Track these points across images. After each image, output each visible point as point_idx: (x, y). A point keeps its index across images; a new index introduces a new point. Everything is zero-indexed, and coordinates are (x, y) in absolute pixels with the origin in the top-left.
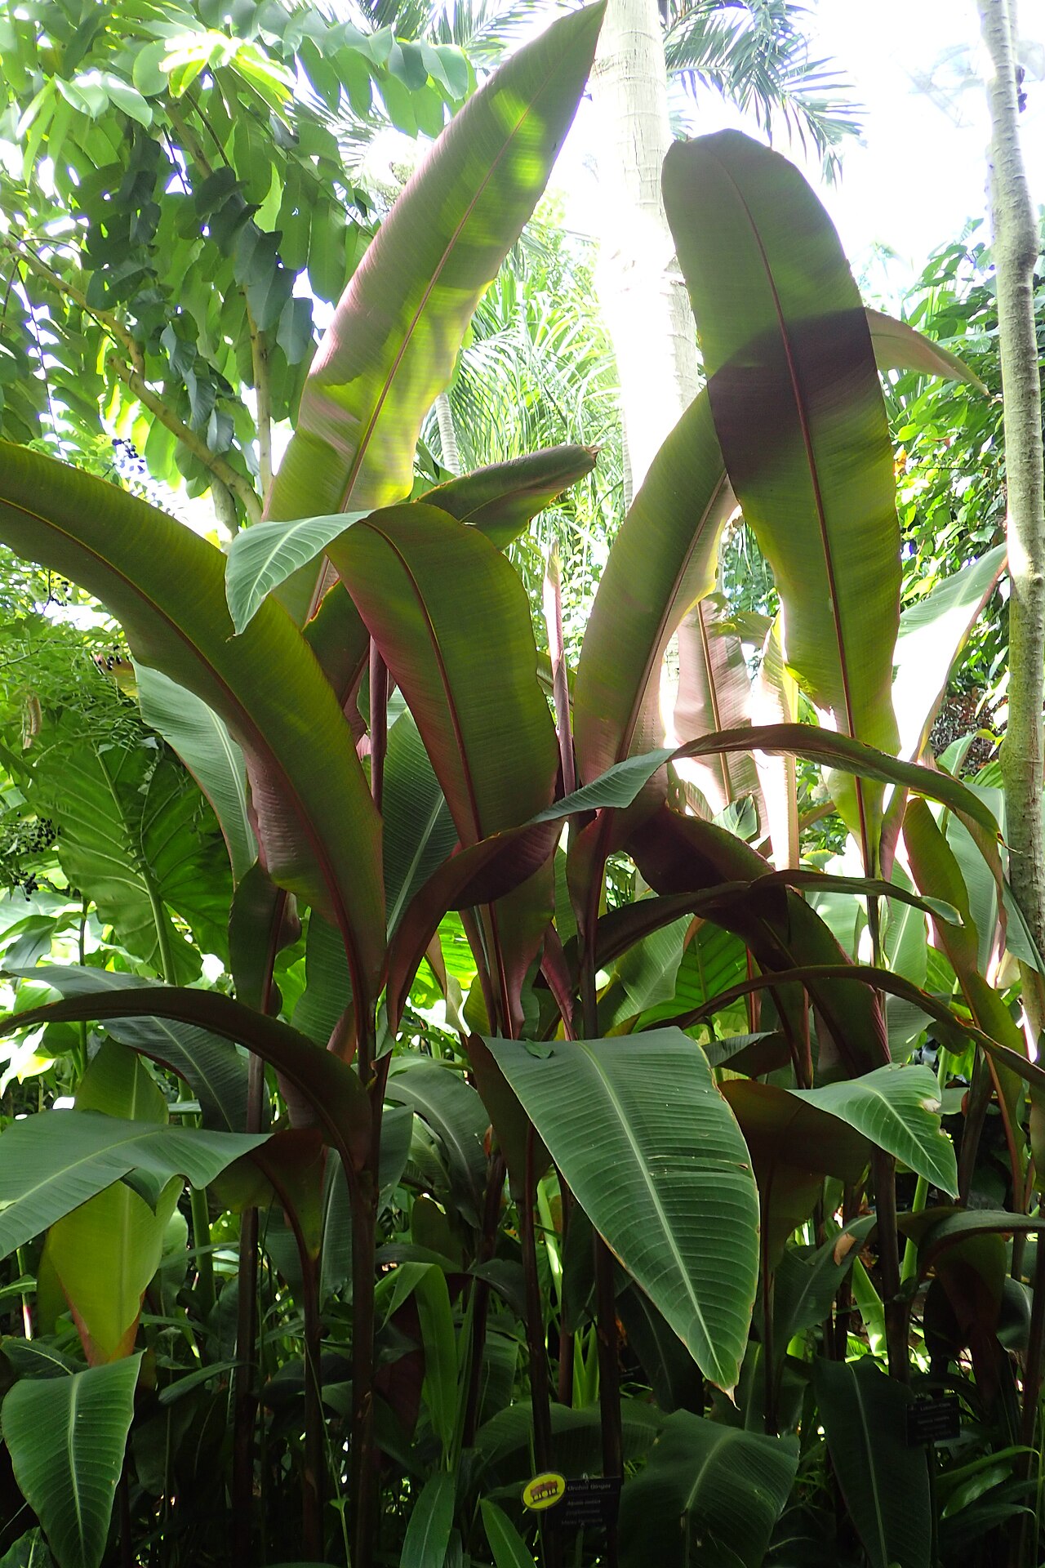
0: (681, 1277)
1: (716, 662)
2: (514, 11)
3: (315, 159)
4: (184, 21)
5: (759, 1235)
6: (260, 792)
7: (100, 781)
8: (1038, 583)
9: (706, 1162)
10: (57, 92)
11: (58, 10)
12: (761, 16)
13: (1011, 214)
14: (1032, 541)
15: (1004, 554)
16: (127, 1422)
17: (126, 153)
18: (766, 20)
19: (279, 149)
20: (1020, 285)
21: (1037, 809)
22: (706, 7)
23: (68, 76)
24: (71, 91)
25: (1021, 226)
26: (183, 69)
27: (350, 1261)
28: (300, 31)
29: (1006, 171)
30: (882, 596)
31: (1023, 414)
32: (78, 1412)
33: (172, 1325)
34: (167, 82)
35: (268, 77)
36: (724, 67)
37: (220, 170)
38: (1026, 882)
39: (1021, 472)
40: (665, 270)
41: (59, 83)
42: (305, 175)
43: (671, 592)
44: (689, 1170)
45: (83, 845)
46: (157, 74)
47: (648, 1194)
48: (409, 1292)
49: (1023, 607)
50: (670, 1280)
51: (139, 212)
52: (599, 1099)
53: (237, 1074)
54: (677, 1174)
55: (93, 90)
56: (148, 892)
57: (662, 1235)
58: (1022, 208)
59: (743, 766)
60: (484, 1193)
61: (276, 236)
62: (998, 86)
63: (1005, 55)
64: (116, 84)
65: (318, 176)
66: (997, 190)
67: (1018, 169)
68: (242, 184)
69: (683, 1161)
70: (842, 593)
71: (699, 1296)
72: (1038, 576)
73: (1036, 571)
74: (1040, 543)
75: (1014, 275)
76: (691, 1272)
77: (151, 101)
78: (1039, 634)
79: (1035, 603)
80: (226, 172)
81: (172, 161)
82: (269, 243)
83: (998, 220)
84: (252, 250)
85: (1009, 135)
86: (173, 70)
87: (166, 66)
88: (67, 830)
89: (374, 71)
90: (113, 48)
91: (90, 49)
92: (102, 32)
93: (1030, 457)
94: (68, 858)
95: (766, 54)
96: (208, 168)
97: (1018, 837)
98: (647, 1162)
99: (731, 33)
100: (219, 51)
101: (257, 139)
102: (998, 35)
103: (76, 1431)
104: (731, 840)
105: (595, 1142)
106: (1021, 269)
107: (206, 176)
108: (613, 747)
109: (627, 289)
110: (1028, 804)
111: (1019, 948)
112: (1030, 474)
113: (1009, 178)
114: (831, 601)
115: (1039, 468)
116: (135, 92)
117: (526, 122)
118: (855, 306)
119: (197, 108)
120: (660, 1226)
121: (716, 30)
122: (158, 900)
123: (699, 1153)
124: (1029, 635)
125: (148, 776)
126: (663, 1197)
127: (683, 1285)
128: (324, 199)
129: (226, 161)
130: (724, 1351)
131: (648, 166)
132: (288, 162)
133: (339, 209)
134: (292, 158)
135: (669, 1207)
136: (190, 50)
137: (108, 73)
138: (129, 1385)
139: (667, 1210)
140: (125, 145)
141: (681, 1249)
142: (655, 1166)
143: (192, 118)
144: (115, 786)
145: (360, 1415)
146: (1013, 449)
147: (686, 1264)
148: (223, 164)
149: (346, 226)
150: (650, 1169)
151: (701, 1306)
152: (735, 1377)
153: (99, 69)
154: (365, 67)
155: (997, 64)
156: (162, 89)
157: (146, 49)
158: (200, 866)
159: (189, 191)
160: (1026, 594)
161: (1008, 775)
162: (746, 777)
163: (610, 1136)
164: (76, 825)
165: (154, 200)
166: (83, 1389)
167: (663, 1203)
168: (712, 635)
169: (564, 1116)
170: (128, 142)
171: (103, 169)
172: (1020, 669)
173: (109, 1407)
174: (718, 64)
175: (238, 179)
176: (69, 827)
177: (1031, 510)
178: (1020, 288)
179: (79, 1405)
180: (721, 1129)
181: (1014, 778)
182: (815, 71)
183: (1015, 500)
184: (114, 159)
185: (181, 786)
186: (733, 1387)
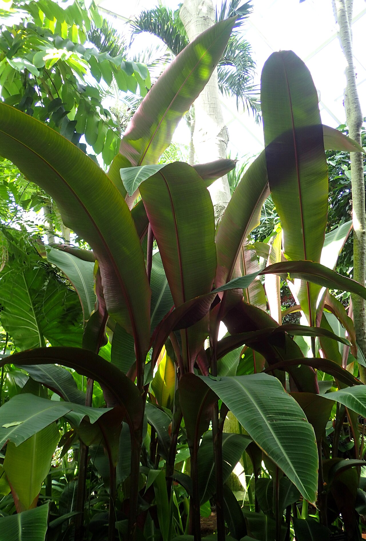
0: (286, 460)
1: (247, 259)
2: (154, 62)
3: (90, 98)
4: (50, 47)
5: (316, 444)
6: (105, 279)
7: (23, 288)
8: (364, 233)
9: (289, 418)
10: (6, 63)
11: (5, 40)
12: (239, 67)
13: (354, 110)
14: (362, 219)
15: (352, 223)
16: (44, 531)
17: (23, 90)
18: (241, 68)
19: (77, 93)
20: (357, 133)
21: (365, 312)
22: (220, 64)
23: (10, 58)
24: (11, 62)
25: (358, 114)
26: (51, 60)
27: (130, 468)
28: (90, 54)
29: (352, 96)
30: (320, 229)
31: (359, 176)
32: (22, 527)
33: (49, 499)
34: (45, 64)
35: (79, 66)
36: (224, 85)
37: (57, 99)
38: (362, 338)
39: (358, 195)
40: (217, 136)
41: (8, 60)
42: (86, 103)
43: (248, 222)
44: (283, 421)
45: (13, 314)
46: (42, 61)
47: (269, 429)
48: (151, 484)
49: (359, 241)
50: (283, 461)
51: (26, 110)
52: (242, 394)
53: (79, 397)
54: (279, 422)
55: (19, 63)
56: (38, 332)
57: (277, 444)
58: (357, 108)
59: (255, 297)
60: (169, 449)
61: (74, 122)
62: (350, 69)
63: (352, 59)
64: (27, 63)
65: (91, 104)
66: (349, 102)
67: (356, 96)
68: (64, 104)
69: (281, 417)
70: (306, 227)
71: (295, 467)
72: (364, 230)
73: (363, 229)
74: (364, 219)
75: (356, 129)
76: (290, 458)
77: (39, 70)
78: (364, 251)
79: (363, 240)
80: (58, 99)
81: (38, 95)
82: (72, 124)
83: (349, 112)
84: (66, 126)
85: (353, 84)
86: (47, 60)
87: (45, 58)
88: (7, 308)
89: (114, 69)
90: (25, 52)
91: (16, 52)
92: (22, 47)
93: (361, 190)
94: (5, 320)
95: (241, 80)
96: (52, 98)
97: (358, 322)
98: (267, 418)
99: (226, 74)
100: (64, 56)
101: (70, 89)
102: (349, 53)
103: (22, 535)
104: (265, 314)
105: (246, 409)
106: (358, 128)
107: (51, 100)
108: (226, 276)
109: (204, 141)
110: (362, 310)
111: (361, 361)
112: (361, 196)
113: (353, 98)
114: (302, 230)
115: (364, 194)
116: (34, 66)
117: (205, 56)
118: (319, 124)
119: (50, 78)
120: (275, 441)
121: (222, 72)
122: (42, 335)
123: (285, 414)
124: (361, 251)
125: (46, 284)
126: (275, 430)
127: (288, 463)
128: (92, 111)
129: (59, 96)
130: (309, 488)
131: (212, 102)
132: (81, 98)
133: (97, 115)
134: (82, 97)
135: (277, 434)
136: (54, 54)
137: (24, 59)
138: (45, 515)
139: (277, 435)
140: (23, 88)
141: (285, 450)
142: (270, 419)
143: (47, 82)
144: (29, 290)
145: (131, 533)
146: (355, 187)
147: (288, 455)
148: (58, 97)
149: (99, 121)
150: (268, 420)
151: (296, 471)
152: (315, 498)
153: (21, 58)
154: (111, 69)
155: (348, 62)
156: (43, 66)
157: (37, 54)
158: (59, 322)
159: (44, 106)
160: (360, 237)
161: (354, 300)
162: (256, 301)
163: (250, 408)
164: (10, 306)
165: (31, 107)
166: (23, 518)
167: (275, 433)
168: (245, 250)
169: (232, 400)
170: (24, 87)
171: (13, 96)
172: (358, 263)
173: (36, 525)
174: (222, 83)
175: (62, 103)
176: (7, 307)
177: (361, 208)
178: (357, 134)
179: (22, 525)
180: (292, 406)
181: (357, 301)
182: (253, 88)
183: (355, 205)
184: (18, 93)
185: (58, 288)
186: (315, 502)
